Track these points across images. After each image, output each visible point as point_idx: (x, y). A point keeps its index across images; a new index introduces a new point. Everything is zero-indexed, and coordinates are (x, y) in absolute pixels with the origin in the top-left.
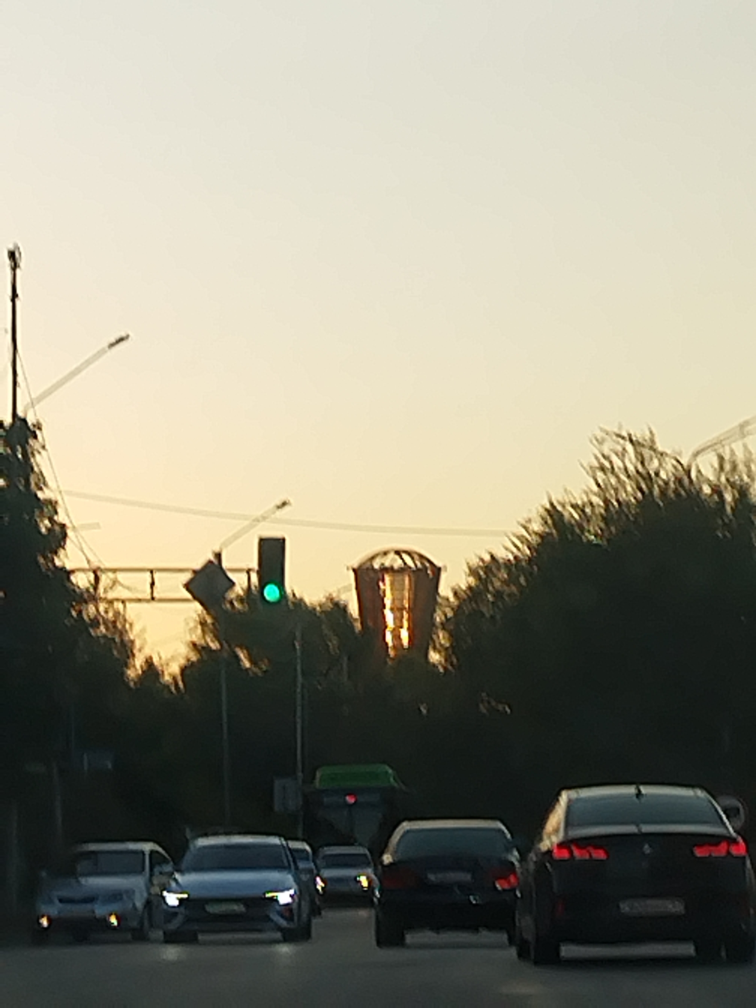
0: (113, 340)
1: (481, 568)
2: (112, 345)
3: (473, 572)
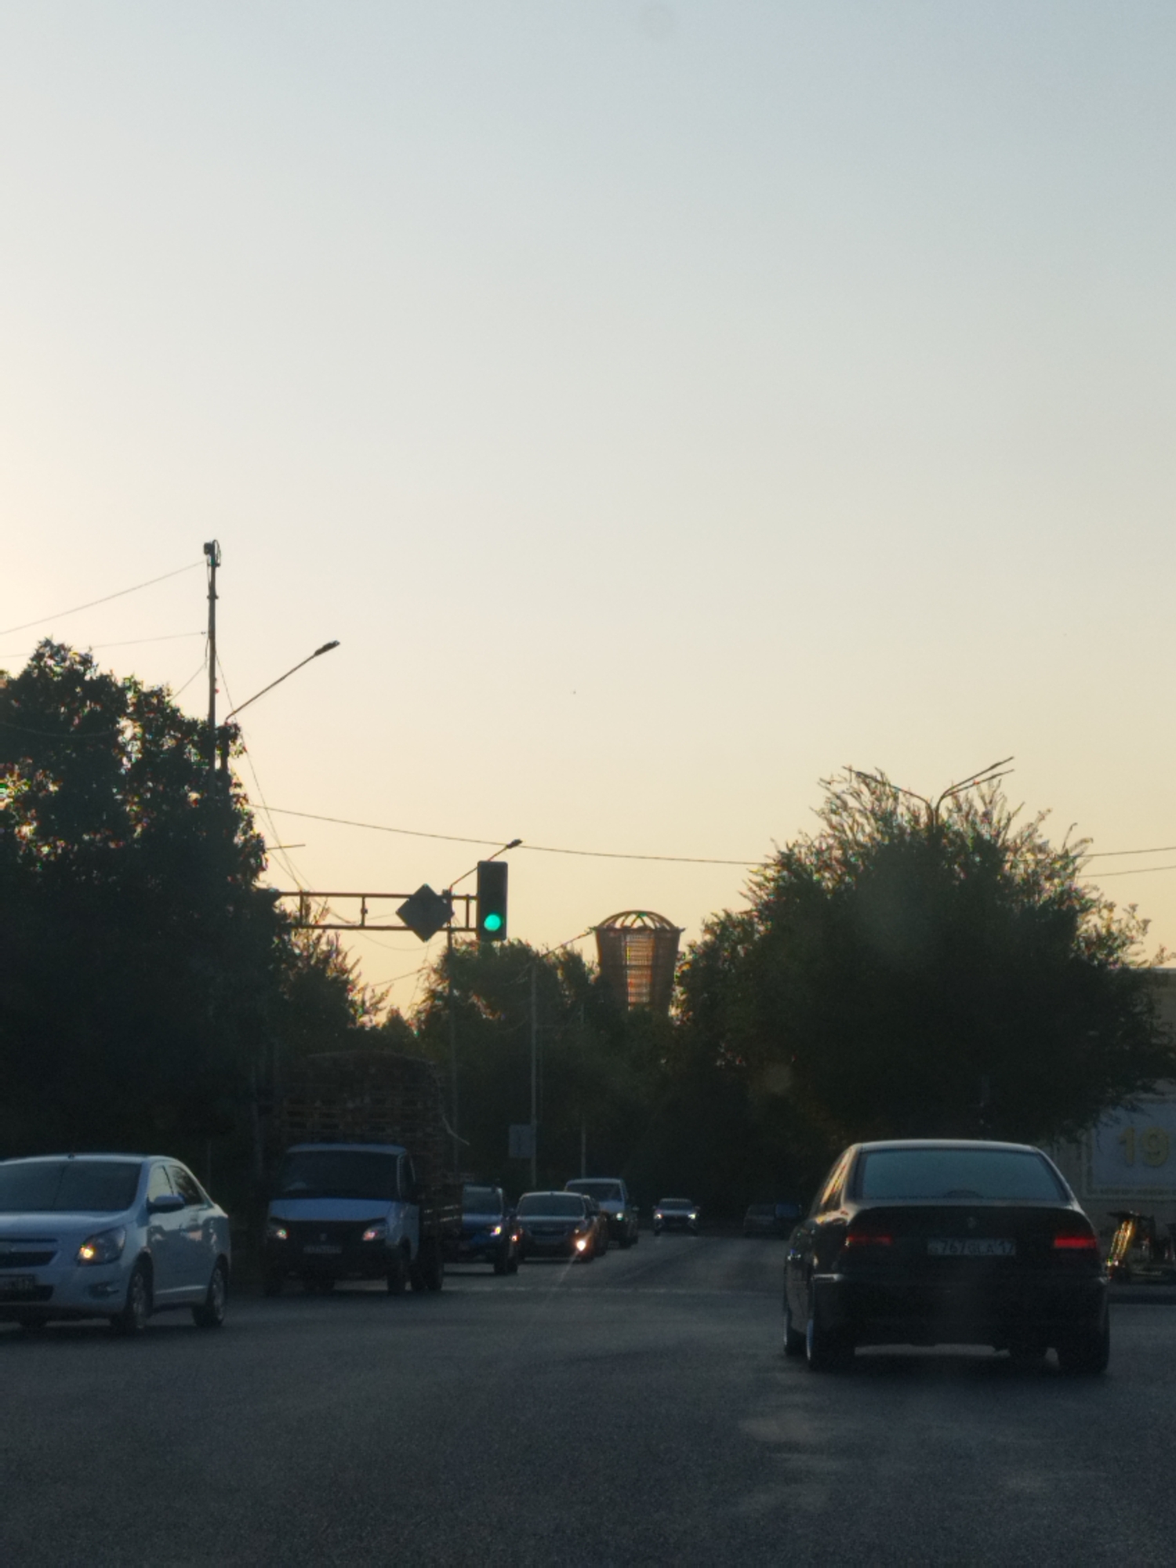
0: (320, 646)
1: (718, 924)
2: (318, 653)
3: (708, 929)
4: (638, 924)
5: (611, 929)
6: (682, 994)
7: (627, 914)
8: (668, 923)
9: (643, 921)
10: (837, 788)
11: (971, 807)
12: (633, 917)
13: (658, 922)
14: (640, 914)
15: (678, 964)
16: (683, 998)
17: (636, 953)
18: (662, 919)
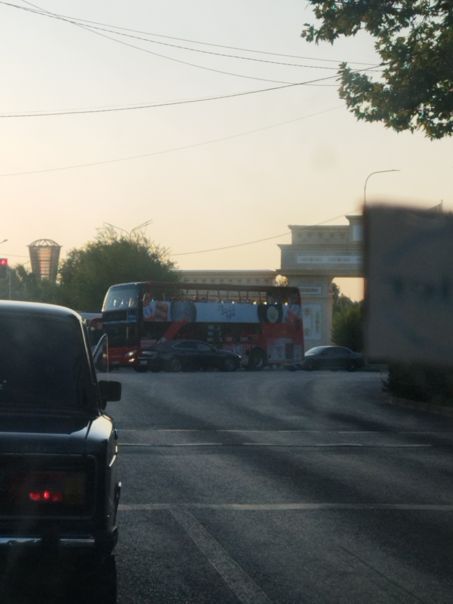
4: (45, 244)
5: (34, 246)
6: (60, 276)
7: (41, 240)
8: (56, 244)
9: (47, 243)
10: (100, 231)
11: (139, 235)
12: (43, 241)
13: (53, 243)
14: (45, 240)
15: (59, 266)
16: (61, 277)
17: (44, 255)
18: (54, 242)
